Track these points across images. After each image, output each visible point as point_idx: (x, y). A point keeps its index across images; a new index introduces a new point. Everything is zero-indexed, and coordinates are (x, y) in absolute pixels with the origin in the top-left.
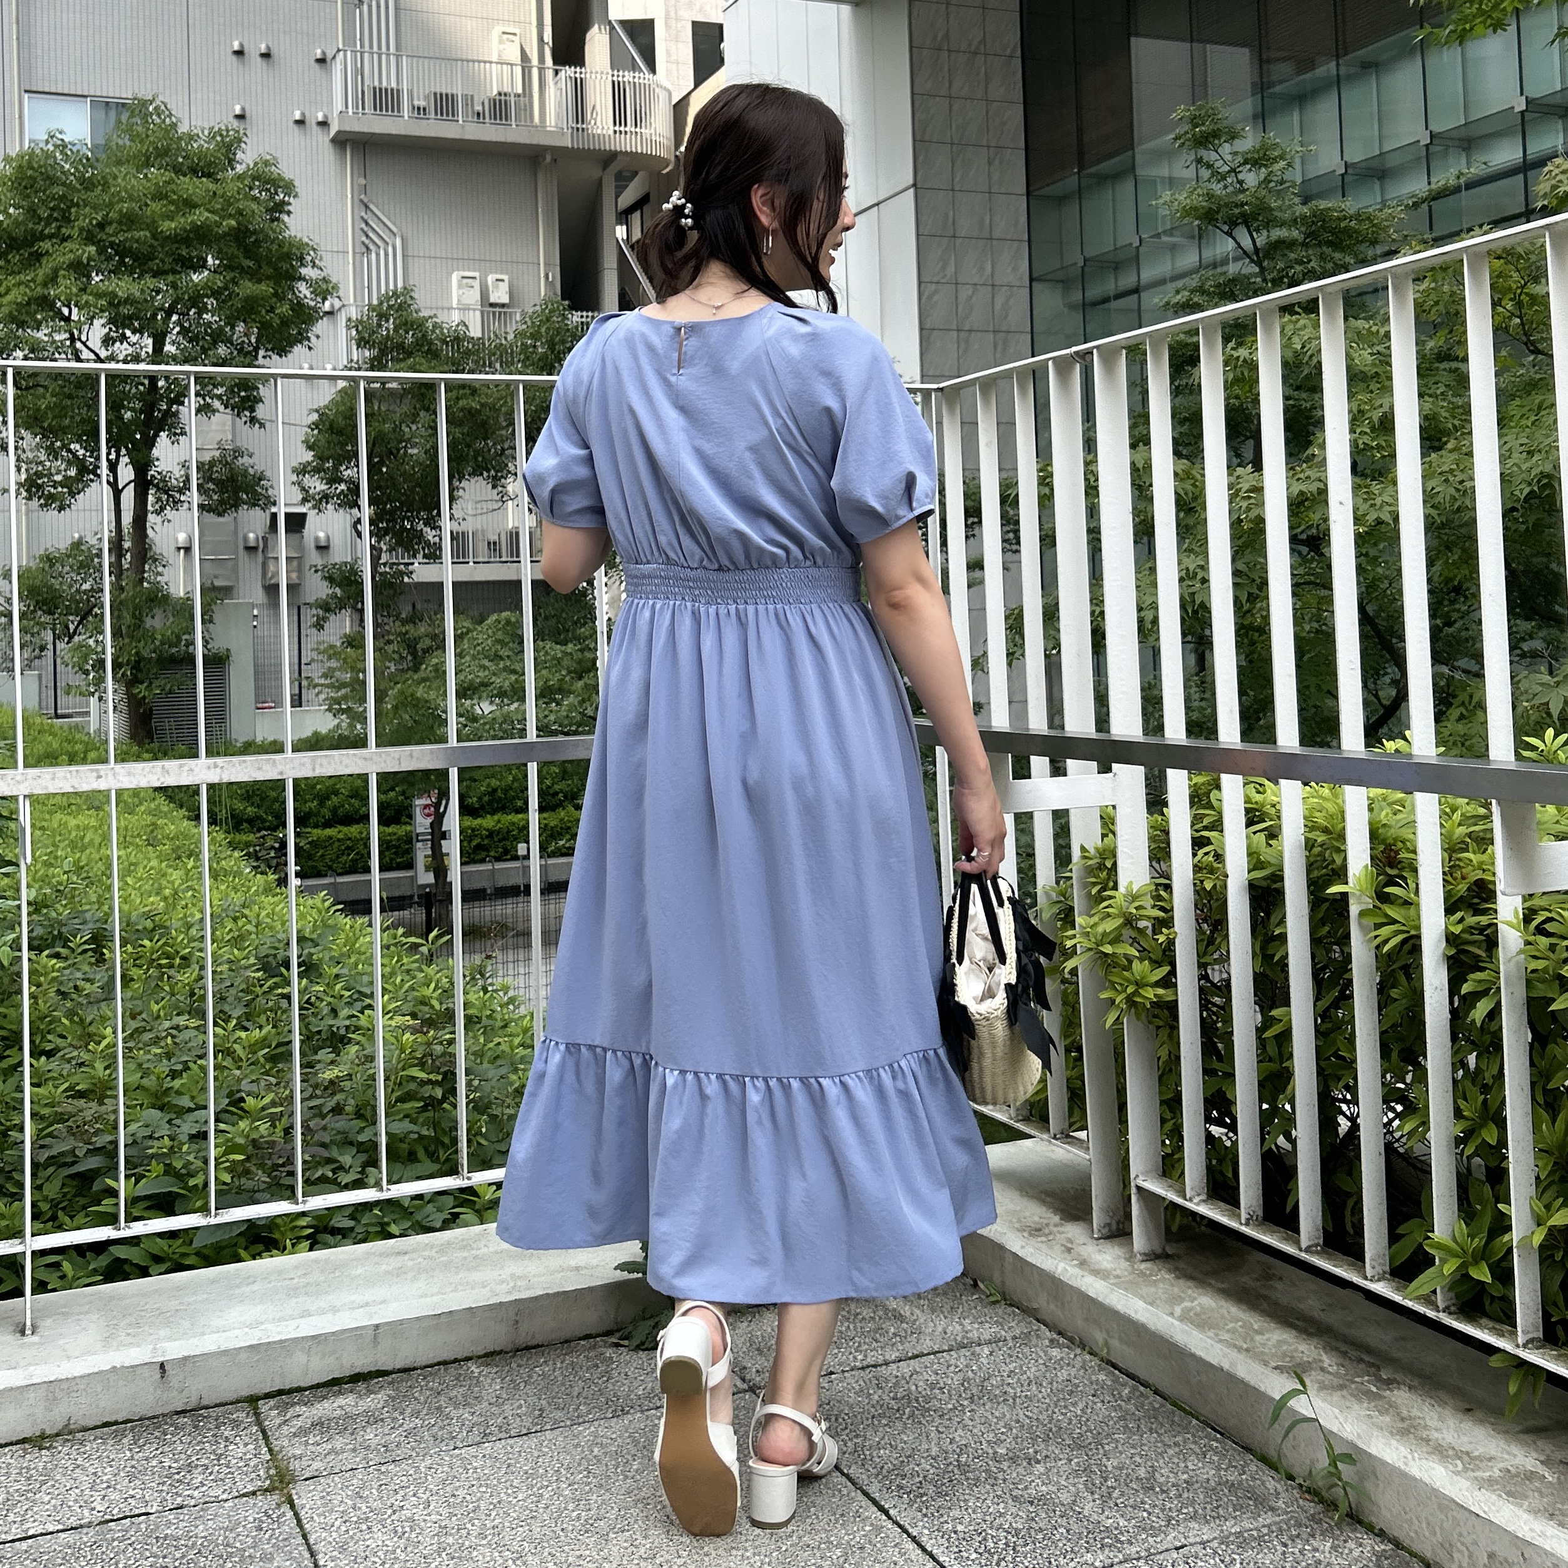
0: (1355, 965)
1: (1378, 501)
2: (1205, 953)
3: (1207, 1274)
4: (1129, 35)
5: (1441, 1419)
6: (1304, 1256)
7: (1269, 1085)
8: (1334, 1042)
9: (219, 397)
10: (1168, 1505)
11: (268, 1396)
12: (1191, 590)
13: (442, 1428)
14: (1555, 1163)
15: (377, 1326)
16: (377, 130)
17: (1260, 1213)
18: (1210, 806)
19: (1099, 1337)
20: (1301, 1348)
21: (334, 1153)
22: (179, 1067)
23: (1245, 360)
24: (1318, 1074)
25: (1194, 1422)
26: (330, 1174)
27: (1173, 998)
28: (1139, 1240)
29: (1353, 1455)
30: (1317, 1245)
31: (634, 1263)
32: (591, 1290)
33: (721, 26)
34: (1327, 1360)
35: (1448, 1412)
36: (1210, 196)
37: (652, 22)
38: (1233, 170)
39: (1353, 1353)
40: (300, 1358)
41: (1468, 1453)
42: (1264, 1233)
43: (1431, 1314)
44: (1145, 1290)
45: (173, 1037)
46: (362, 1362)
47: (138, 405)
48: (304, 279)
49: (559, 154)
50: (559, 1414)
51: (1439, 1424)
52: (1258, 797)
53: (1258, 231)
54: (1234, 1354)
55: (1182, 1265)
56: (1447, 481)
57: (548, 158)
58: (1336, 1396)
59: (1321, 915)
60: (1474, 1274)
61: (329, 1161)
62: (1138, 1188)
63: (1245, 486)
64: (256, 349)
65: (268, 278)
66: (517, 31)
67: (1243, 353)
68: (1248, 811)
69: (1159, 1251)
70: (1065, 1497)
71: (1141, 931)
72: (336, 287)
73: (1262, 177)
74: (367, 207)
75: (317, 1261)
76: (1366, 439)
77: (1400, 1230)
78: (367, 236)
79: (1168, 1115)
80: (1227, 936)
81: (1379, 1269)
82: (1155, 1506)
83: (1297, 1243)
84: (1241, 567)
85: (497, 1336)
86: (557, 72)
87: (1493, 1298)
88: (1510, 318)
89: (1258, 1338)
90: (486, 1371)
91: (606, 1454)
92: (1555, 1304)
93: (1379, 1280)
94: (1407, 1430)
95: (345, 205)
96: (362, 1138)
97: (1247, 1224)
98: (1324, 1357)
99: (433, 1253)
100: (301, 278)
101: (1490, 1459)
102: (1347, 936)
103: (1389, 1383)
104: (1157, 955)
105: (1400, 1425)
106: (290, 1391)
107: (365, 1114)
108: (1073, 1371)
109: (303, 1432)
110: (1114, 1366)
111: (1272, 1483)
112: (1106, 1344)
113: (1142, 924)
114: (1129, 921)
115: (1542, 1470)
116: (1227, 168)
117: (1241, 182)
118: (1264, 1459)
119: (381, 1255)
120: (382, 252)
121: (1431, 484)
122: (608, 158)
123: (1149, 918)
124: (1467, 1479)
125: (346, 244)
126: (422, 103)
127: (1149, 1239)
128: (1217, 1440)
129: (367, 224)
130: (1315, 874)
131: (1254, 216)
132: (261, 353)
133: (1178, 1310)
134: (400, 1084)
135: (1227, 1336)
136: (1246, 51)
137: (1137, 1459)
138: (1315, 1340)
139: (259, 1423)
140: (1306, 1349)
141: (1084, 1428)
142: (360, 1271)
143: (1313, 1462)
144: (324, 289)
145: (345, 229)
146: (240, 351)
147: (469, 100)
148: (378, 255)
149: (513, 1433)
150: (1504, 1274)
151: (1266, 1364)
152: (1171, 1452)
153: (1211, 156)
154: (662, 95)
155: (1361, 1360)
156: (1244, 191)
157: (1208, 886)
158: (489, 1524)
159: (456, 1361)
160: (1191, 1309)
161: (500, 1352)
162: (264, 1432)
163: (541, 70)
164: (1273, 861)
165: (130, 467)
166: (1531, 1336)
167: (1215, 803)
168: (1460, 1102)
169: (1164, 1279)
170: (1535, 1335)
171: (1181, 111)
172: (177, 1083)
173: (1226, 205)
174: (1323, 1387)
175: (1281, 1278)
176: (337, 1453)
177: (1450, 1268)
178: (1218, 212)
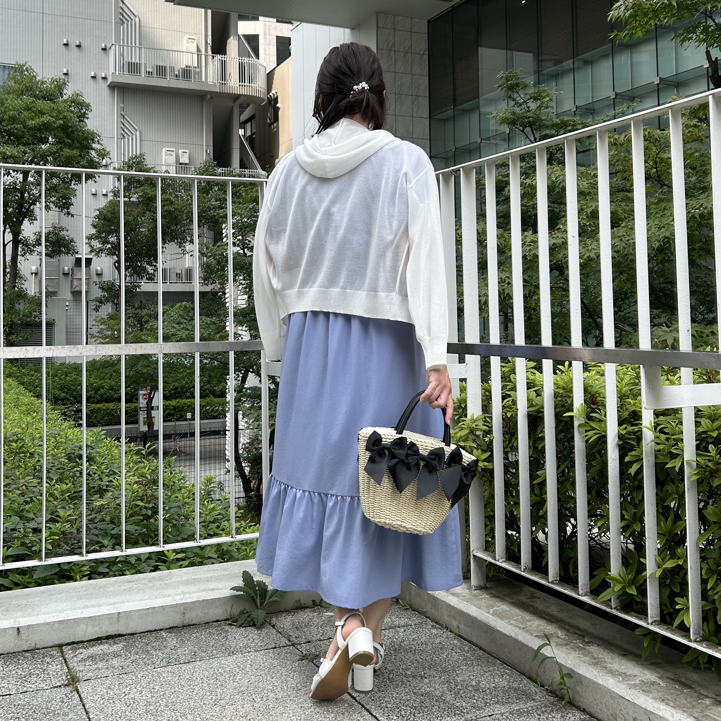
0: (576, 450)
1: (590, 248)
2: (507, 447)
3: (505, 595)
4: (478, 46)
5: (612, 659)
6: (550, 585)
7: (535, 507)
8: (566, 486)
9: (53, 202)
10: (486, 697)
11: (67, 644)
12: (504, 287)
13: (148, 660)
14: (667, 540)
15: (119, 613)
16: (130, 82)
17: (530, 567)
18: (510, 381)
19: (454, 624)
20: (548, 628)
21: (100, 539)
22: (28, 499)
23: (529, 184)
24: (558, 501)
25: (498, 662)
26: (98, 548)
27: (491, 467)
28: (474, 581)
29: (570, 674)
30: (556, 580)
31: (239, 587)
32: (219, 599)
33: (290, 39)
34: (560, 633)
35: (615, 656)
36: (514, 114)
37: (258, 35)
38: (525, 102)
39: (572, 630)
40: (83, 627)
41: (624, 673)
42: (532, 575)
43: (608, 610)
44: (476, 602)
45: (26, 486)
46: (112, 631)
47: (15, 206)
48: (94, 149)
49: (214, 95)
50: (204, 654)
51: (611, 661)
52: (532, 377)
53: (536, 130)
54: (517, 630)
55: (493, 592)
56: (621, 240)
57: (209, 97)
58: (564, 648)
59: (560, 428)
60: (629, 591)
61: (98, 542)
62: (474, 556)
63: (528, 240)
64: (71, 181)
65: (77, 148)
66: (195, 38)
67: (528, 181)
68: (528, 383)
69: (483, 585)
70: (438, 693)
71: (478, 436)
72: (108, 153)
73: (538, 105)
74: (124, 117)
75: (91, 584)
76: (584, 221)
77: (595, 573)
78: (124, 131)
79: (488, 523)
80: (517, 438)
81: (585, 590)
82: (479, 697)
83: (547, 580)
84: (526, 278)
85: (175, 620)
86: (213, 57)
87: (637, 602)
88: (651, 169)
89: (528, 623)
90: (170, 635)
91: (225, 672)
92: (665, 605)
93: (585, 595)
94: (596, 663)
95: (113, 115)
96: (113, 532)
97: (524, 571)
98: (559, 632)
99: (146, 582)
100: (93, 149)
101: (635, 676)
102: (573, 438)
103: (588, 643)
104: (485, 447)
105: (594, 661)
106: (78, 643)
107: (115, 521)
108: (442, 639)
109: (84, 660)
110: (462, 637)
111: (533, 688)
112: (458, 627)
113: (478, 433)
114: (472, 431)
115: (659, 681)
116: (522, 101)
117: (528, 107)
118: (530, 678)
119: (121, 582)
120: (130, 138)
121: (614, 241)
122: (236, 97)
123: (481, 430)
124: (624, 684)
125: (113, 134)
126: (151, 70)
127: (479, 580)
128: (508, 669)
129: (124, 125)
130: (558, 410)
131: (534, 123)
132: (73, 182)
133: (491, 611)
134: (132, 508)
135: (514, 622)
136: (531, 55)
137: (472, 677)
138: (555, 625)
139: (63, 656)
140: (550, 628)
141: (447, 664)
142: (112, 589)
143: (553, 679)
144: (103, 154)
145: (113, 127)
146: (63, 181)
147: (172, 69)
148: (128, 139)
149: (181, 662)
150: (643, 592)
151: (532, 634)
152: (487, 674)
153: (515, 95)
154: (262, 69)
155: (576, 633)
156: (529, 111)
157: (509, 415)
158: (170, 701)
159: (155, 630)
160: (497, 610)
161: (176, 627)
162: (65, 660)
163: (206, 56)
164: (539, 403)
165: (11, 234)
166: (654, 619)
167: (512, 380)
168: (624, 512)
169: (485, 598)
170: (656, 619)
171: (501, 74)
172: (27, 507)
173: (522, 117)
174: (558, 644)
175: (539, 598)
176: (99, 670)
177: (617, 588)
178: (518, 121)
